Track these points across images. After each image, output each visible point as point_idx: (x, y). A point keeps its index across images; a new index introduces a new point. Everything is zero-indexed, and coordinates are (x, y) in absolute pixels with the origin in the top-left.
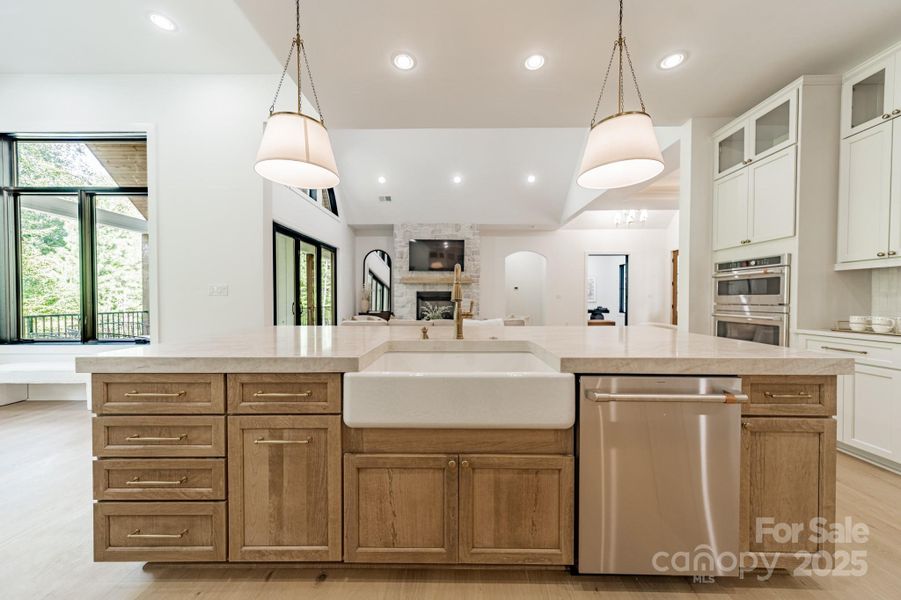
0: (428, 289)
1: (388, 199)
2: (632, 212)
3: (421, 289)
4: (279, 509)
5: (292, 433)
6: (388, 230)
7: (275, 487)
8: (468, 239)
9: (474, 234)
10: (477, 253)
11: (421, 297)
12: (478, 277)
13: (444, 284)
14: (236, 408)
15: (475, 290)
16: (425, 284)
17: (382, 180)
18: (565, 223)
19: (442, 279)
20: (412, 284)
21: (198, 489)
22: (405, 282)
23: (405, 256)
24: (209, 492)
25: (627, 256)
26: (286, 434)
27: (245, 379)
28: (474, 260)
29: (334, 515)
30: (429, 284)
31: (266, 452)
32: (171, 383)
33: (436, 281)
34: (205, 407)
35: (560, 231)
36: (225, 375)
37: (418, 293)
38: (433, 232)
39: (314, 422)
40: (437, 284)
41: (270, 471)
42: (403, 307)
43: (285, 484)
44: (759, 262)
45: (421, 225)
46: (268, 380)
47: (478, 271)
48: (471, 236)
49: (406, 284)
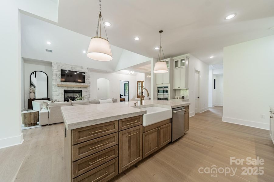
0: (69, 89)
1: (51, 51)
2: (131, 72)
3: (66, 89)
4: (130, 153)
5: (133, 132)
6: (50, 64)
7: (130, 147)
8: (86, 72)
9: (88, 71)
10: (90, 77)
11: (66, 92)
12: (90, 85)
13: (77, 87)
14: (121, 129)
15: (89, 90)
16: (68, 87)
17: (49, 43)
18: (116, 71)
19: (77, 86)
20: (62, 87)
21: (111, 157)
22: (58, 86)
23: (58, 75)
24: (114, 156)
25: (128, 82)
26: (132, 133)
27: (124, 120)
28: (88, 80)
29: (141, 149)
30: (70, 87)
31: (127, 139)
32: (103, 126)
33: (73, 86)
34: (113, 131)
35: (113, 73)
36: (119, 120)
37: (65, 90)
38: (71, 68)
39: (138, 127)
40: (74, 87)
41: (129, 143)
42: (57, 96)
43: (132, 146)
44: (165, 87)
45: (66, 64)
46: (129, 119)
47: (90, 83)
48: (87, 72)
49: (59, 87)
